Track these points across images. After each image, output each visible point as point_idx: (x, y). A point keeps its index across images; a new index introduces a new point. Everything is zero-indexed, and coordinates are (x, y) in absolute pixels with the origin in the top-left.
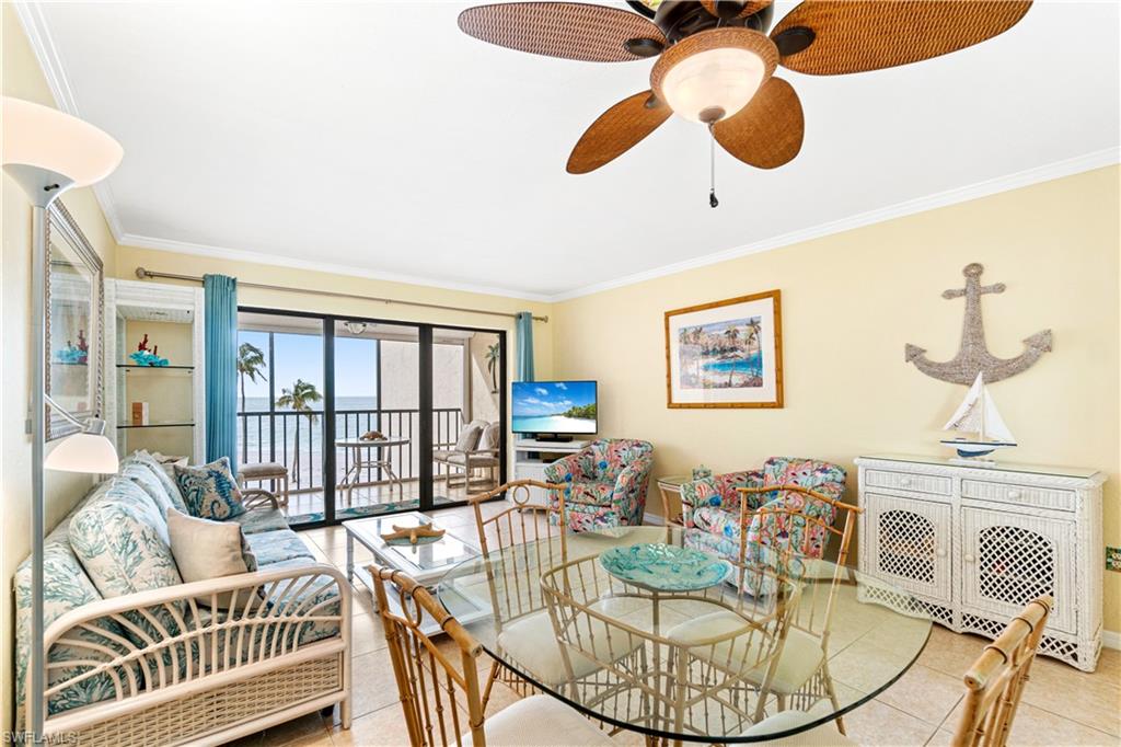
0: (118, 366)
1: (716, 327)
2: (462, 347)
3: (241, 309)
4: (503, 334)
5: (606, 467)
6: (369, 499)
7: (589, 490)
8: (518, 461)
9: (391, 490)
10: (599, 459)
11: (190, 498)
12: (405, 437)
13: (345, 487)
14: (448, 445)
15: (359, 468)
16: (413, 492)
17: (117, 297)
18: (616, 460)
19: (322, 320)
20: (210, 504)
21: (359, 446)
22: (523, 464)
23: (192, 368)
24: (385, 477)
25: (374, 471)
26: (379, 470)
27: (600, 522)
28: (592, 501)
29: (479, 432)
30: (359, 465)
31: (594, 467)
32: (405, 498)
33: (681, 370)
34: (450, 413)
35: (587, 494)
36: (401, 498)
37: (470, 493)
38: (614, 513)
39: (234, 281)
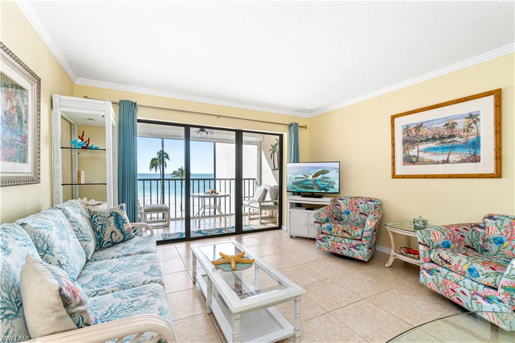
0: (61, 148)
1: (436, 122)
2: (256, 146)
3: (139, 121)
4: (281, 136)
5: (349, 213)
6: (209, 225)
7: (346, 229)
8: (290, 208)
9: (221, 220)
10: (344, 208)
11: (97, 229)
12: (228, 193)
13: (197, 218)
14: (249, 197)
15: (205, 208)
16: (231, 222)
17: (60, 106)
18: (356, 210)
19: (183, 128)
20: (109, 233)
21: (204, 197)
22: (294, 210)
23: (105, 150)
24: (217, 213)
25: (212, 210)
26: (215, 209)
27: (353, 250)
28: (348, 236)
29: (266, 191)
30: (204, 207)
31: (341, 214)
32: (228, 225)
33: (404, 152)
34: (250, 180)
35: (345, 231)
36: (226, 225)
37: (262, 224)
38: (364, 245)
39: (135, 104)
